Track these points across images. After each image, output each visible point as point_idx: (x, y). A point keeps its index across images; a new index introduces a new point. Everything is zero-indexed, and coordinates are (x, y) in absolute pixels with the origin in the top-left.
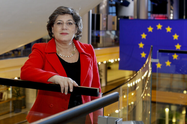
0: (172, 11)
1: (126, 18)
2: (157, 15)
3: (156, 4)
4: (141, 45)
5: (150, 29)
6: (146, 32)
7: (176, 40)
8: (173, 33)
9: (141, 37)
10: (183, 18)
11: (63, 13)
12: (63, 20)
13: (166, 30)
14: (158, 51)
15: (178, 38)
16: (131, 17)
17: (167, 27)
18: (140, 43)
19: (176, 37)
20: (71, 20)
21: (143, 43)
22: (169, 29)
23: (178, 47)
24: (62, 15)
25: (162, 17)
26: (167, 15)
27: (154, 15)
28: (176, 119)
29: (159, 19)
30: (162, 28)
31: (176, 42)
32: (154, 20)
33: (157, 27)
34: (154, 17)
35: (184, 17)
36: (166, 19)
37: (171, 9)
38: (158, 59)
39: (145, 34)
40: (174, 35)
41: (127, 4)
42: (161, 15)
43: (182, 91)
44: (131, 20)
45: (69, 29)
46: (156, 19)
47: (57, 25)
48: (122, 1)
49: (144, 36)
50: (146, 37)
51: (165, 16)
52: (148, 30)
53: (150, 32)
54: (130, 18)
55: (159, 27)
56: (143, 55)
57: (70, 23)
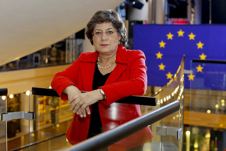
0: (193, 15)
1: (140, 23)
2: (176, 20)
3: (174, 6)
4: (159, 55)
5: (170, 36)
6: (165, 40)
7: (200, 49)
8: (197, 40)
9: (159, 45)
10: (208, 22)
11: (101, 21)
12: (102, 29)
13: (189, 37)
14: (191, 61)
15: (203, 46)
16: (145, 21)
17: (190, 34)
18: (158, 53)
19: (200, 45)
20: (111, 29)
21: (161, 53)
22: (192, 36)
23: (203, 57)
24: (100, 23)
25: (183, 22)
26: (188, 20)
27: (173, 19)
28: (199, 144)
29: (178, 24)
30: (184, 34)
31: (201, 51)
32: (172, 25)
33: (178, 34)
34: (173, 22)
35: (210, 22)
36: (187, 24)
37: (192, 13)
38: (192, 70)
39: (164, 42)
40: (198, 43)
41: (140, 6)
42: (181, 20)
43: (205, 110)
44: (146, 25)
45: (109, 40)
46: (174, 24)
47: (96, 35)
48: (134, 3)
49: (162, 44)
50: (165, 45)
51: (185, 20)
52: (167, 37)
53: (170, 39)
54: (144, 23)
55: (181, 33)
56: (162, 67)
57: (110, 32)
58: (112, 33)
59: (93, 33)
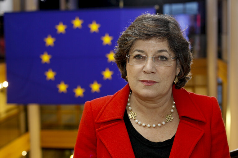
4: (46, 58)
5: (61, 28)
6: (54, 34)
7: (107, 45)
9: (45, 43)
20: (165, 51)
21: (49, 54)
35: (121, 4)
40: (104, 36)
45: (158, 73)
47: (135, 60)
49: (50, 41)
50: (54, 43)
55: (77, 23)
56: (50, 75)
57: (162, 57)
58: (164, 60)
59: (129, 56)
